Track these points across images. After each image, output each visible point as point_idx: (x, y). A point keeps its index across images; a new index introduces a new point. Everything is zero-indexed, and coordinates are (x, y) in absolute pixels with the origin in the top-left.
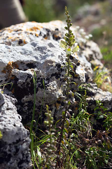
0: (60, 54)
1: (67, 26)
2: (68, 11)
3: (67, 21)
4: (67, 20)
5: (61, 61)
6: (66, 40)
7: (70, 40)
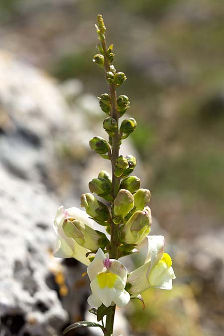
0: (20, 253)
1: (104, 136)
2: (111, 47)
3: (105, 102)
4: (106, 98)
5: (25, 297)
6: (95, 214)
7: (119, 218)
